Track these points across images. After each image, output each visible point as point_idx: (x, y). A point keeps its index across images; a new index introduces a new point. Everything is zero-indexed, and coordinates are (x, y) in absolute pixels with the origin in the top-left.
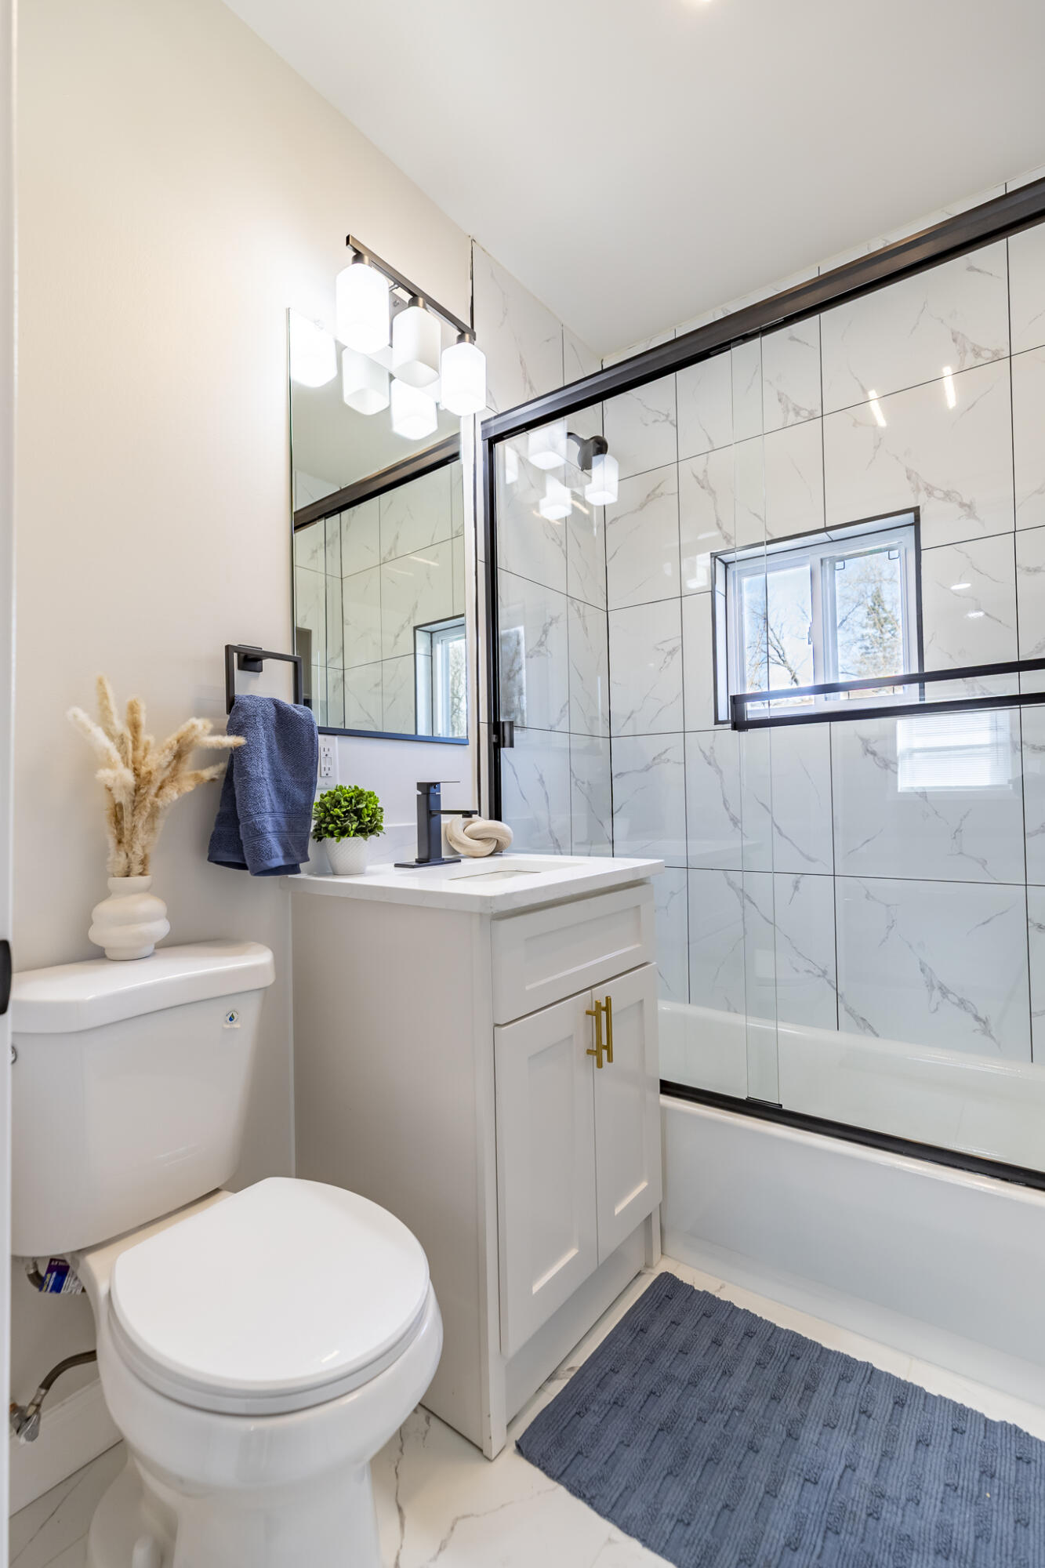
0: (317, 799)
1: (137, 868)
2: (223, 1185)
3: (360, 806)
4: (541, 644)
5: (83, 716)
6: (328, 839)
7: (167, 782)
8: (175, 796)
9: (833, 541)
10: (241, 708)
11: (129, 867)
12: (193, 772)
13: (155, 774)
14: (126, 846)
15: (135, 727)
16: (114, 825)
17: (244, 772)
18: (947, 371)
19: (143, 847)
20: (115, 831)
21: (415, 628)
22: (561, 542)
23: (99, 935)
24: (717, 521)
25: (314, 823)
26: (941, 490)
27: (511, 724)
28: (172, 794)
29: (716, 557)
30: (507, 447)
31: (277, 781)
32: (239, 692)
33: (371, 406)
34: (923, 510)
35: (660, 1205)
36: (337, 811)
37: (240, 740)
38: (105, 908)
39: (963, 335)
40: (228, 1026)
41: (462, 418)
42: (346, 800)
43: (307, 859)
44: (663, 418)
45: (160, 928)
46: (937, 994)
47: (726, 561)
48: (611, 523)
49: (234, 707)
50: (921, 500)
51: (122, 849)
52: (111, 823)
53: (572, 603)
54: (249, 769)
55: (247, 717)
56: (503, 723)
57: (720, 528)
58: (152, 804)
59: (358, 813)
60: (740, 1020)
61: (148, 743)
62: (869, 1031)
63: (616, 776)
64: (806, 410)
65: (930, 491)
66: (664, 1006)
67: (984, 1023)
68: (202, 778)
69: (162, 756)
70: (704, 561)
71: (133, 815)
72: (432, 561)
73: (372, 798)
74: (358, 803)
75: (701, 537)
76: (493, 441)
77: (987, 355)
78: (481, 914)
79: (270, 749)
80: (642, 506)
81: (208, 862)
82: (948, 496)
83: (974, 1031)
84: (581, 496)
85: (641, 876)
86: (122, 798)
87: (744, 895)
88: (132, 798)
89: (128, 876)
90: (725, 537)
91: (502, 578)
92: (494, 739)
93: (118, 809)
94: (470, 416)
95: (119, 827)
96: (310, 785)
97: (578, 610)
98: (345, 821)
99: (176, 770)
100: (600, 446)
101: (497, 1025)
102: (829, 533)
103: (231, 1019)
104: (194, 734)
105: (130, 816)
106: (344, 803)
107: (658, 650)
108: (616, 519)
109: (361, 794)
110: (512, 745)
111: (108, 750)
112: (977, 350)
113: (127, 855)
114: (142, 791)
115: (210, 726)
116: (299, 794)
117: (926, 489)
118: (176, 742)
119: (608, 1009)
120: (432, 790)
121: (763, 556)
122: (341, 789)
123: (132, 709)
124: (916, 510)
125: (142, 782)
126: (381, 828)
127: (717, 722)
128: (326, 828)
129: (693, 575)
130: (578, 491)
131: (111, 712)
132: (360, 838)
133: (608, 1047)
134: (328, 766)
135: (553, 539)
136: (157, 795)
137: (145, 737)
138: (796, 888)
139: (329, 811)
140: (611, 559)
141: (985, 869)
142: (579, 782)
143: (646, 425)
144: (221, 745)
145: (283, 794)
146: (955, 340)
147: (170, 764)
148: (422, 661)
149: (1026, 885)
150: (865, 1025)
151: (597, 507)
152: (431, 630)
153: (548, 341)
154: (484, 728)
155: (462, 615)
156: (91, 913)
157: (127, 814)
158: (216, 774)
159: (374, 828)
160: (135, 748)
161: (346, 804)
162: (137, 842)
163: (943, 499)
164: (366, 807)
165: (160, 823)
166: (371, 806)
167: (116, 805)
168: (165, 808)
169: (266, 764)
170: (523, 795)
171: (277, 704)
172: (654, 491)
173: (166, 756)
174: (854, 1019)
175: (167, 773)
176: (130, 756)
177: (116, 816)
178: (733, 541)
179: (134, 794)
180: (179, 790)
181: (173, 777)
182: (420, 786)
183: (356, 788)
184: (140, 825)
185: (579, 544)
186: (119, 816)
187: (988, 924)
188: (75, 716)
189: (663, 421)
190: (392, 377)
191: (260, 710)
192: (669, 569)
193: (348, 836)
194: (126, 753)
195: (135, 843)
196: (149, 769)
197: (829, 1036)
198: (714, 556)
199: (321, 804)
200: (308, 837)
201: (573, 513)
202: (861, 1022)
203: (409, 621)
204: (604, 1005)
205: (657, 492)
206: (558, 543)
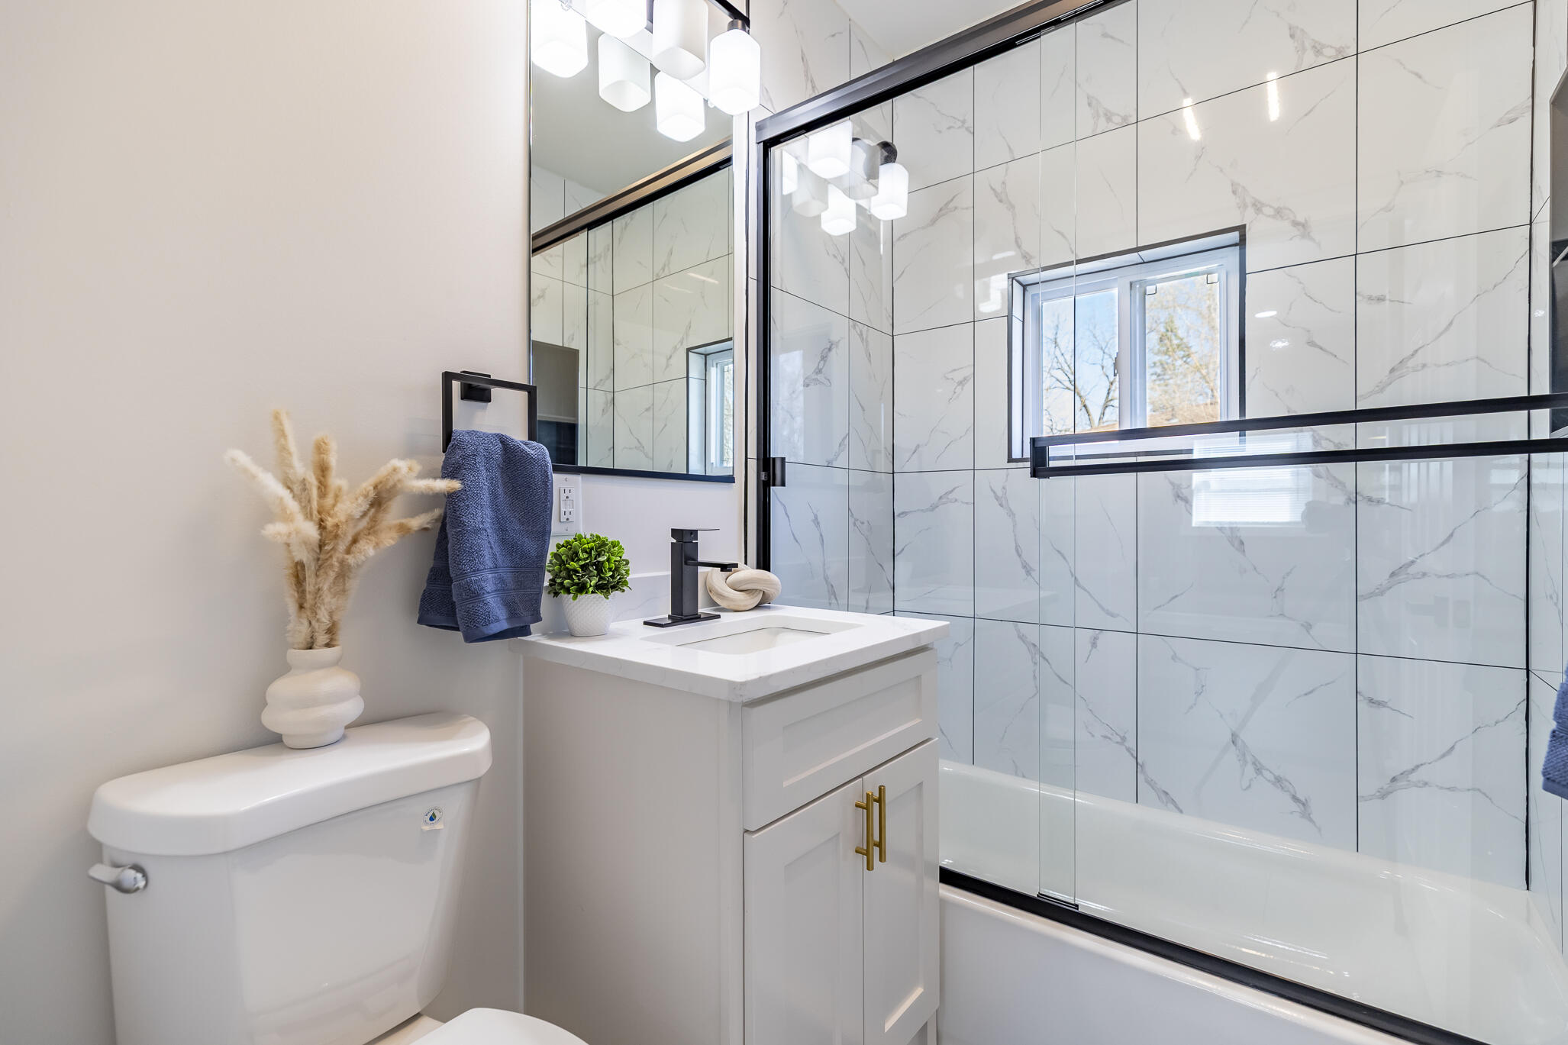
0: (552, 549)
1: (322, 638)
2: (423, 1010)
3: (601, 559)
4: (819, 371)
5: (243, 458)
6: (564, 595)
7: (362, 534)
8: (371, 552)
9: (1144, 263)
10: (460, 446)
11: (312, 637)
12: (397, 522)
13: (343, 527)
14: (309, 613)
15: (323, 470)
16: (294, 587)
17: (458, 522)
18: (1272, 75)
19: (331, 614)
20: (296, 594)
21: (689, 350)
22: (843, 259)
23: (275, 720)
24: (1016, 238)
25: (548, 576)
26: (1270, 207)
27: (783, 460)
28: (367, 549)
29: (1013, 279)
30: (784, 153)
31: (501, 529)
32: (457, 426)
33: (632, 101)
34: (1250, 229)
35: (937, 1011)
36: (574, 565)
37: (455, 485)
38: (282, 688)
39: (1302, 30)
40: (426, 828)
41: (734, 118)
42: (584, 551)
43: (539, 619)
44: (959, 124)
45: (353, 708)
46: (1250, 769)
47: (1024, 284)
48: (899, 239)
49: (450, 445)
50: (1247, 218)
51: (304, 615)
52: (291, 584)
53: (854, 327)
54: (464, 519)
55: (465, 457)
56: (774, 459)
57: (1019, 247)
58: (342, 562)
59: (599, 567)
60: (1032, 787)
61: (340, 489)
62: (1172, 806)
63: (899, 515)
64: (1118, 115)
65: (1258, 207)
66: (946, 767)
67: (1303, 804)
68: (409, 529)
69: (354, 505)
70: (999, 283)
71: (317, 576)
72: (709, 277)
73: (616, 549)
74: (599, 555)
75: (996, 257)
76: (769, 144)
77: (1330, 53)
78: (730, 703)
79: (494, 495)
80: (934, 221)
81: (418, 625)
82: (1279, 213)
83: (1292, 813)
84: (866, 210)
85: (923, 643)
86: (303, 555)
87: (1036, 650)
88: (315, 556)
89: (311, 648)
90: (1024, 257)
91: (776, 297)
92: (763, 478)
93: (299, 568)
94: (742, 114)
95: (301, 589)
96: (544, 534)
97: (861, 335)
98: (583, 576)
99: (374, 520)
100: (889, 152)
101: (747, 831)
102: (1140, 253)
103: (432, 819)
104: (396, 478)
105: (313, 576)
106: (582, 555)
107: (948, 379)
108: (904, 235)
109: (604, 544)
110: (783, 484)
111: (281, 499)
112: (1319, 47)
113: (310, 623)
114: (328, 548)
115: (417, 468)
116: (530, 546)
117: (1254, 205)
118: (372, 488)
119: (880, 800)
120: (687, 538)
121: (1073, 276)
122: (578, 538)
123: (320, 448)
124: (1241, 229)
125: (327, 535)
126: (625, 583)
127: (1010, 460)
128: (562, 583)
129: (987, 297)
130: (863, 203)
131: (290, 453)
132: (599, 595)
133: (880, 845)
134: (568, 510)
135: (835, 256)
136: (348, 551)
137: (336, 481)
138: (1094, 645)
139: (565, 565)
140: (899, 278)
141: (1309, 633)
142: (858, 523)
143: (940, 132)
144: (432, 490)
145: (508, 545)
146: (1292, 36)
147: (365, 514)
148: (695, 386)
149: (1357, 654)
150: (1167, 799)
151: (884, 221)
152: (707, 352)
153: (833, 36)
154: (753, 465)
155: (730, 339)
156: (265, 693)
157: (309, 573)
158: (428, 523)
159: (618, 583)
160: (322, 494)
161: (586, 555)
162: (323, 608)
163: (1274, 217)
164: (608, 560)
165: (353, 584)
166: (614, 558)
167: (297, 563)
168: (358, 566)
169: (488, 511)
170: (795, 539)
171: (503, 441)
172: (947, 204)
173: (361, 506)
174: (1155, 791)
175: (364, 523)
176: (315, 505)
177: (297, 576)
178: (1032, 261)
179: (318, 551)
180: (377, 544)
181: (371, 528)
182: (675, 533)
183: (598, 537)
184: (325, 587)
185: (863, 262)
186: (301, 577)
187: (1310, 695)
188: (233, 460)
189: (959, 127)
190: (654, 71)
191: (481, 449)
192: (960, 291)
193: (586, 593)
194: (309, 501)
195: (320, 608)
196: (336, 520)
197: (1127, 809)
198: (1012, 278)
199: (556, 555)
200: (540, 594)
201: (857, 228)
202: (1163, 796)
203: (682, 342)
204: (876, 795)
205: (951, 205)
206: (841, 260)
